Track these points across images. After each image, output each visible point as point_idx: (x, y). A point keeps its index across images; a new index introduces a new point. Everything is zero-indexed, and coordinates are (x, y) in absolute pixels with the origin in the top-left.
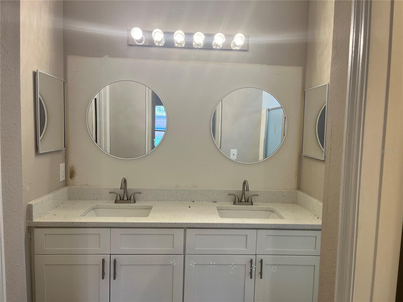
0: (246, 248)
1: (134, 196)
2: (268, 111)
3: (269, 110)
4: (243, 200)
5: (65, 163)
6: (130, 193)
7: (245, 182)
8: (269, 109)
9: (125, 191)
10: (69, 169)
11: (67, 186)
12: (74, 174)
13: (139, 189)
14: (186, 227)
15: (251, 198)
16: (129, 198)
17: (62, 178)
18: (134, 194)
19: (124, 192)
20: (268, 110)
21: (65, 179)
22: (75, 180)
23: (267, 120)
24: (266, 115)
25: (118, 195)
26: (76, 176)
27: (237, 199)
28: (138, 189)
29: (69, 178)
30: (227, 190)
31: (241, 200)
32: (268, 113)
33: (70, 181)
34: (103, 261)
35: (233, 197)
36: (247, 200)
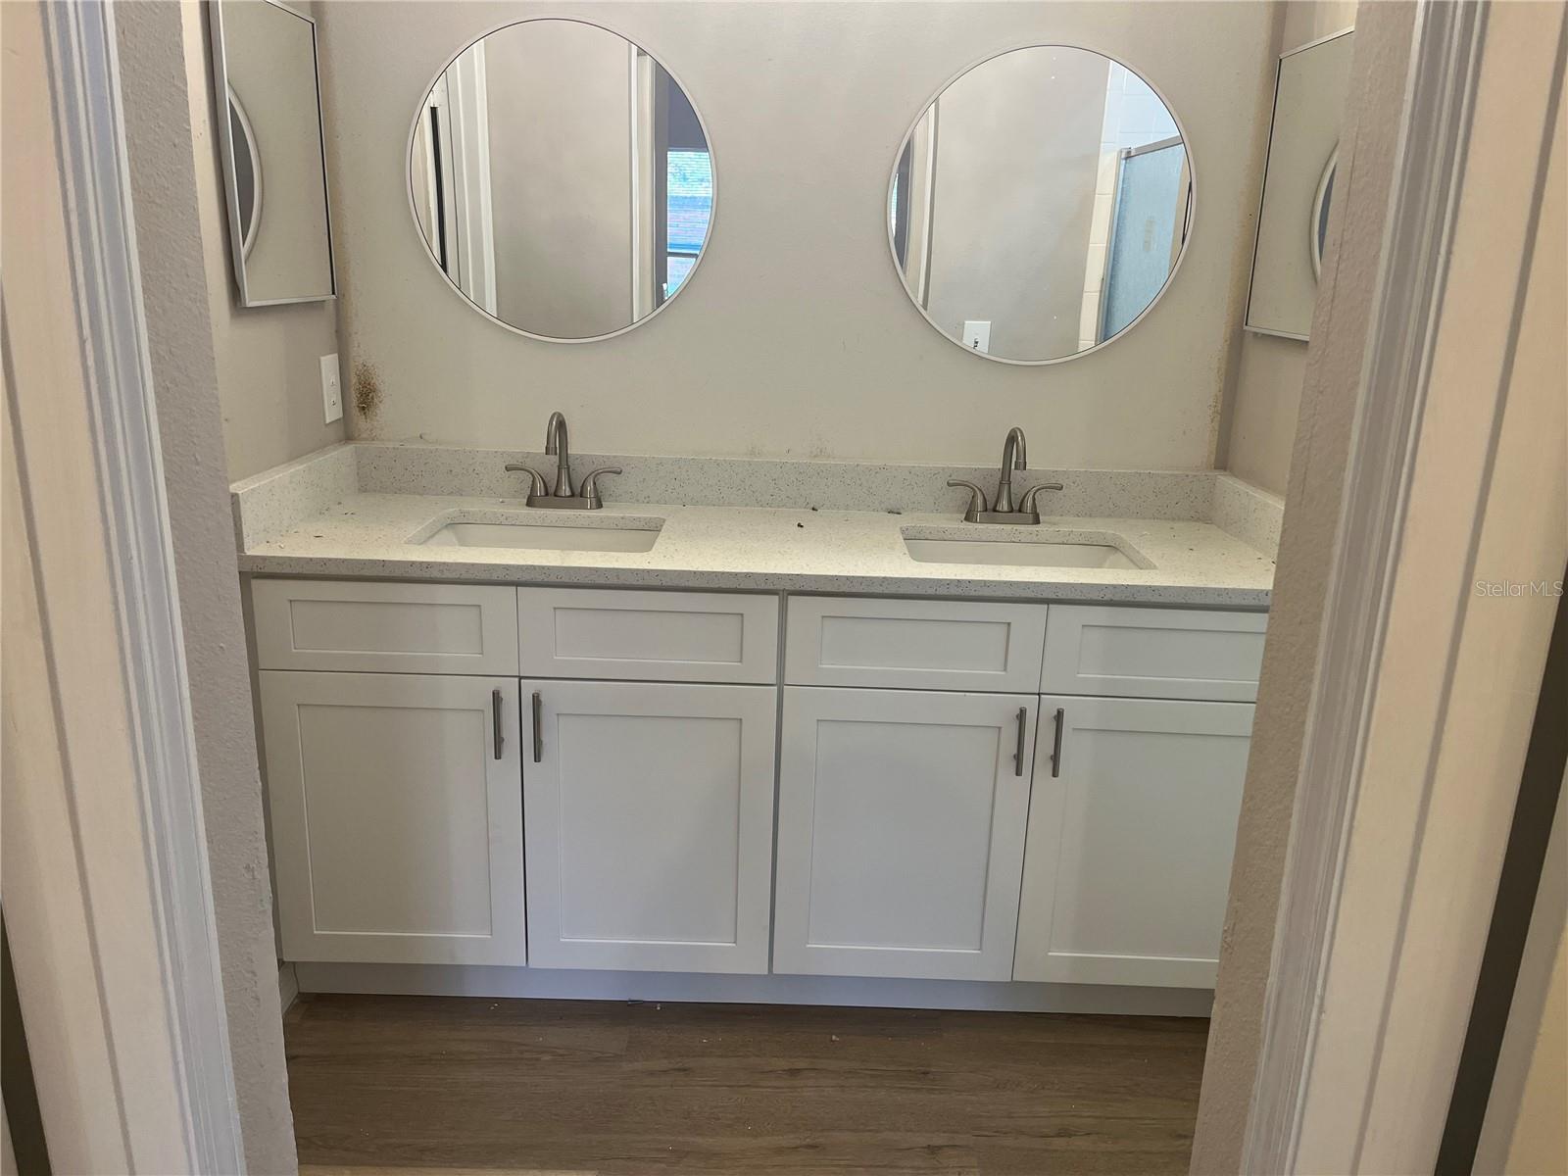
0: (1005, 670)
1: (595, 484)
2: (1126, 158)
3: (1129, 157)
4: (1004, 505)
5: (336, 355)
6: (580, 472)
7: (1013, 434)
8: (1129, 152)
9: (564, 463)
10: (354, 380)
11: (352, 440)
12: (372, 398)
13: (615, 457)
14: (785, 590)
15: (1034, 499)
16: (578, 491)
17: (332, 413)
18: (596, 474)
19: (559, 469)
20: (1123, 156)
21: (341, 416)
22: (378, 421)
23: (1119, 199)
24: (1117, 175)
25: (537, 476)
26: (381, 406)
27: (979, 501)
28: (608, 457)
29: (355, 411)
30: (943, 469)
31: (996, 506)
32: (1122, 168)
33: (361, 423)
34: (497, 697)
35: (963, 493)
36: (1016, 507)
